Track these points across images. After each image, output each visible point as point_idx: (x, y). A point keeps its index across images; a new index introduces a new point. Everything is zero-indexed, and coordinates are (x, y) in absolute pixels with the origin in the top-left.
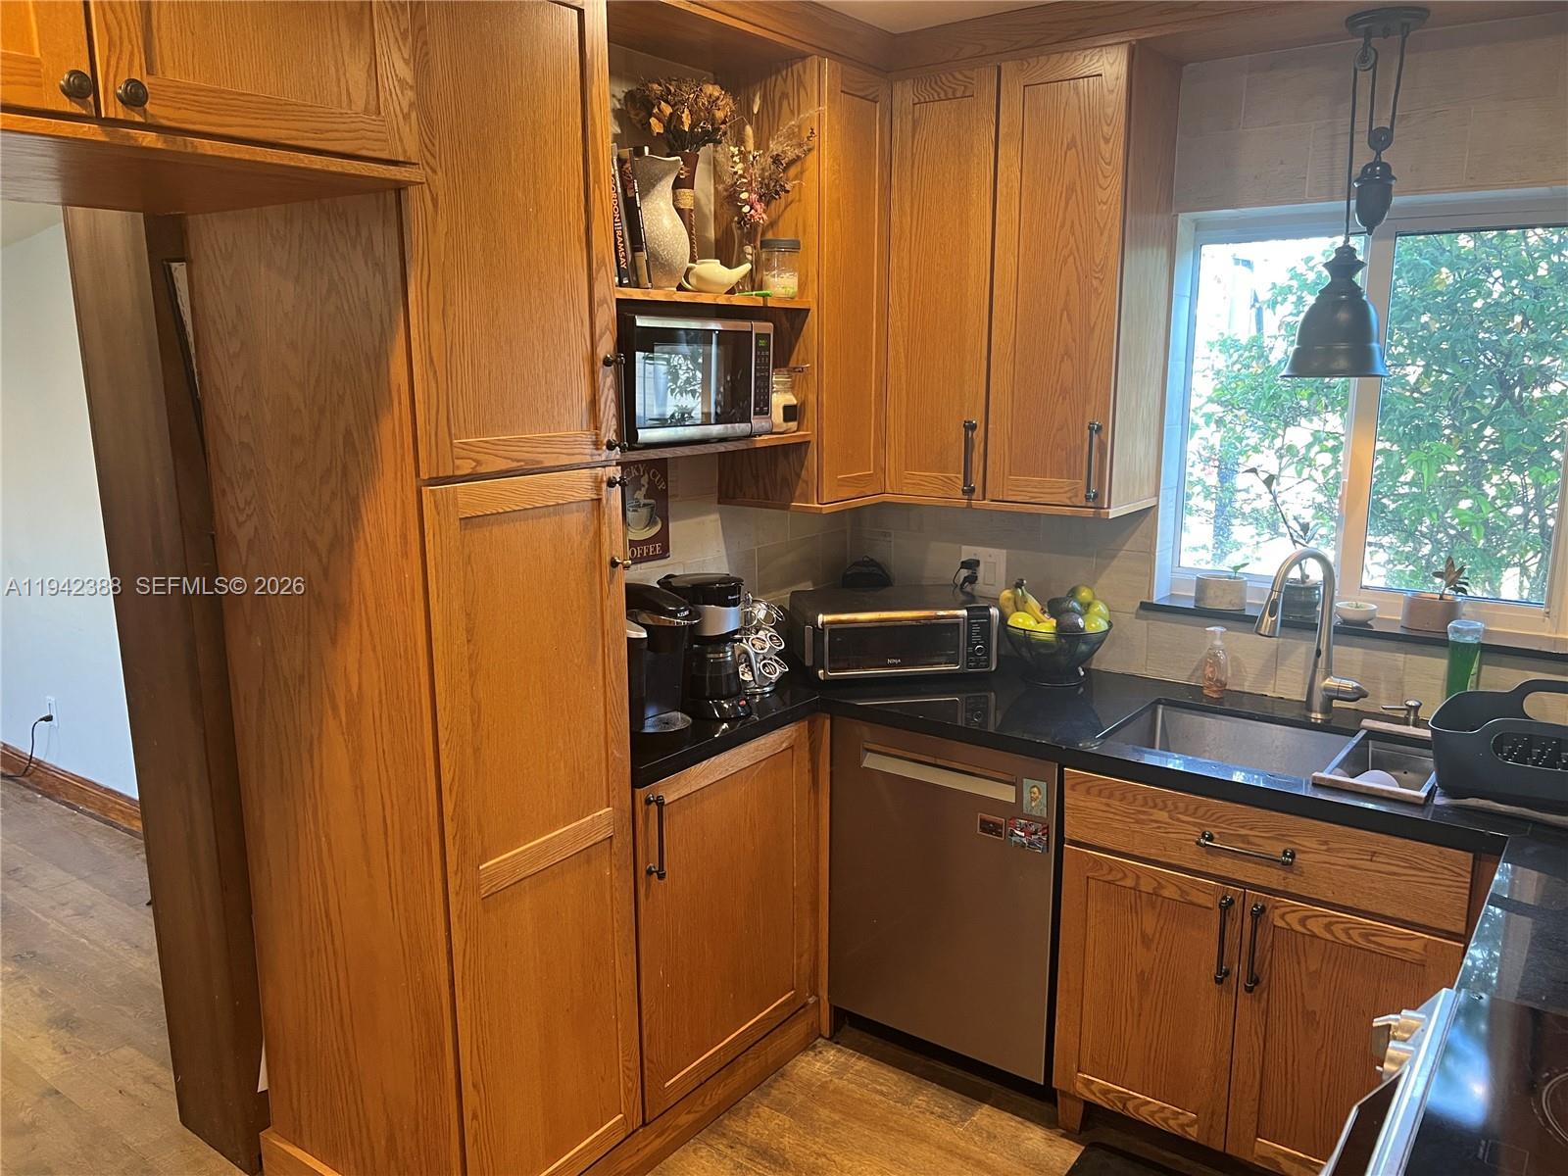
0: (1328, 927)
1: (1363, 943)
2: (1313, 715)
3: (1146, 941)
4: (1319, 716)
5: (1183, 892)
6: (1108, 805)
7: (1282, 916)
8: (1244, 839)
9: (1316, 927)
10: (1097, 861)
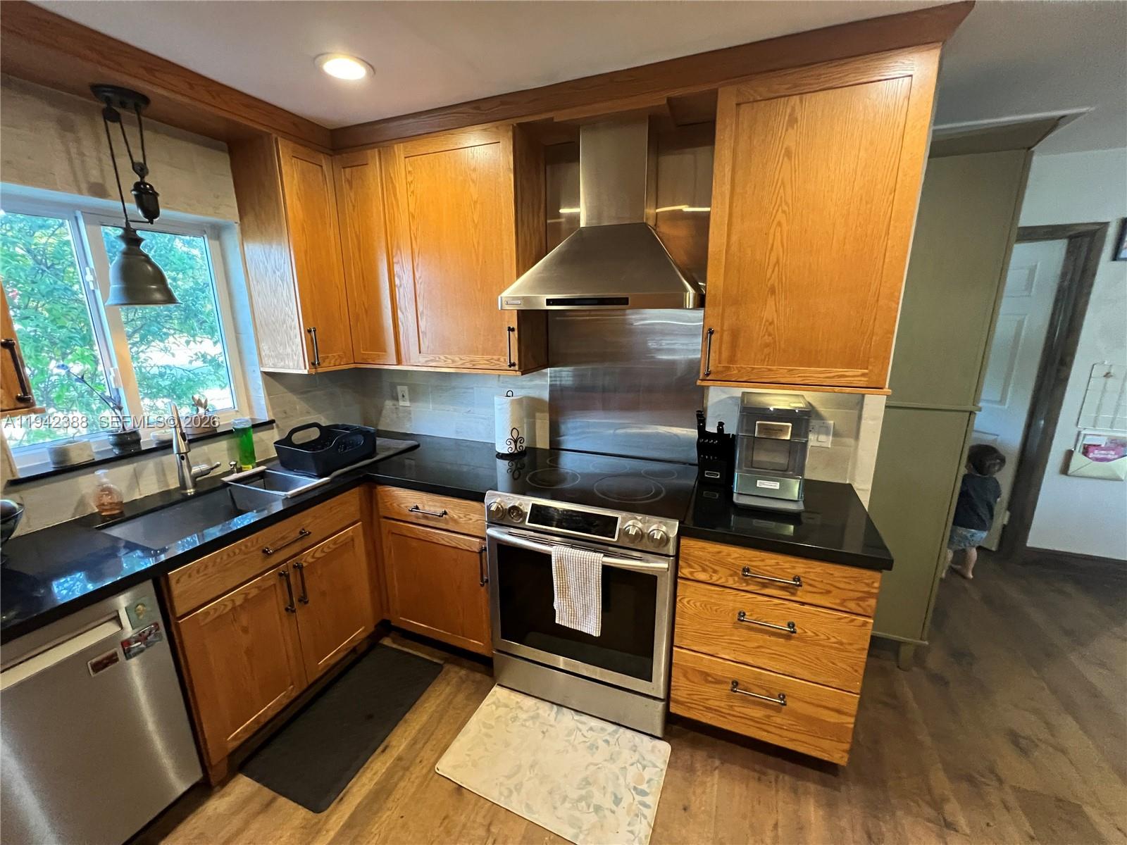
0: (322, 551)
1: (334, 547)
2: (188, 491)
3: (245, 630)
4: (192, 490)
5: (259, 588)
6: (206, 574)
7: (305, 561)
8: (283, 538)
9: (317, 555)
10: (207, 613)
